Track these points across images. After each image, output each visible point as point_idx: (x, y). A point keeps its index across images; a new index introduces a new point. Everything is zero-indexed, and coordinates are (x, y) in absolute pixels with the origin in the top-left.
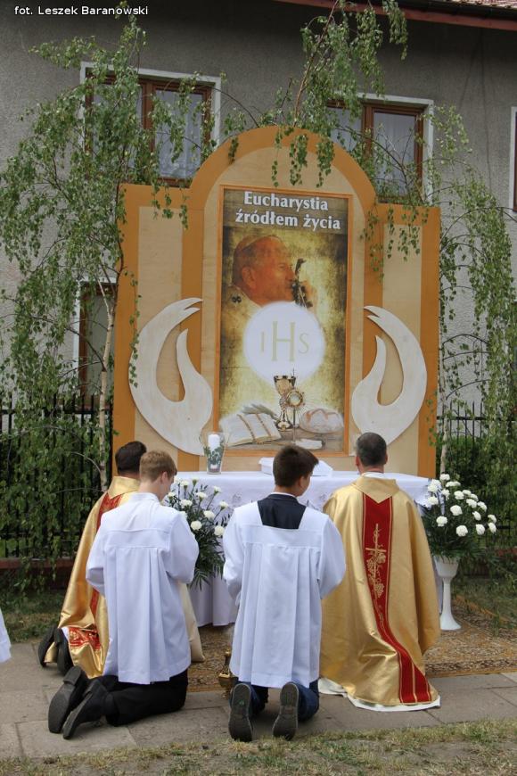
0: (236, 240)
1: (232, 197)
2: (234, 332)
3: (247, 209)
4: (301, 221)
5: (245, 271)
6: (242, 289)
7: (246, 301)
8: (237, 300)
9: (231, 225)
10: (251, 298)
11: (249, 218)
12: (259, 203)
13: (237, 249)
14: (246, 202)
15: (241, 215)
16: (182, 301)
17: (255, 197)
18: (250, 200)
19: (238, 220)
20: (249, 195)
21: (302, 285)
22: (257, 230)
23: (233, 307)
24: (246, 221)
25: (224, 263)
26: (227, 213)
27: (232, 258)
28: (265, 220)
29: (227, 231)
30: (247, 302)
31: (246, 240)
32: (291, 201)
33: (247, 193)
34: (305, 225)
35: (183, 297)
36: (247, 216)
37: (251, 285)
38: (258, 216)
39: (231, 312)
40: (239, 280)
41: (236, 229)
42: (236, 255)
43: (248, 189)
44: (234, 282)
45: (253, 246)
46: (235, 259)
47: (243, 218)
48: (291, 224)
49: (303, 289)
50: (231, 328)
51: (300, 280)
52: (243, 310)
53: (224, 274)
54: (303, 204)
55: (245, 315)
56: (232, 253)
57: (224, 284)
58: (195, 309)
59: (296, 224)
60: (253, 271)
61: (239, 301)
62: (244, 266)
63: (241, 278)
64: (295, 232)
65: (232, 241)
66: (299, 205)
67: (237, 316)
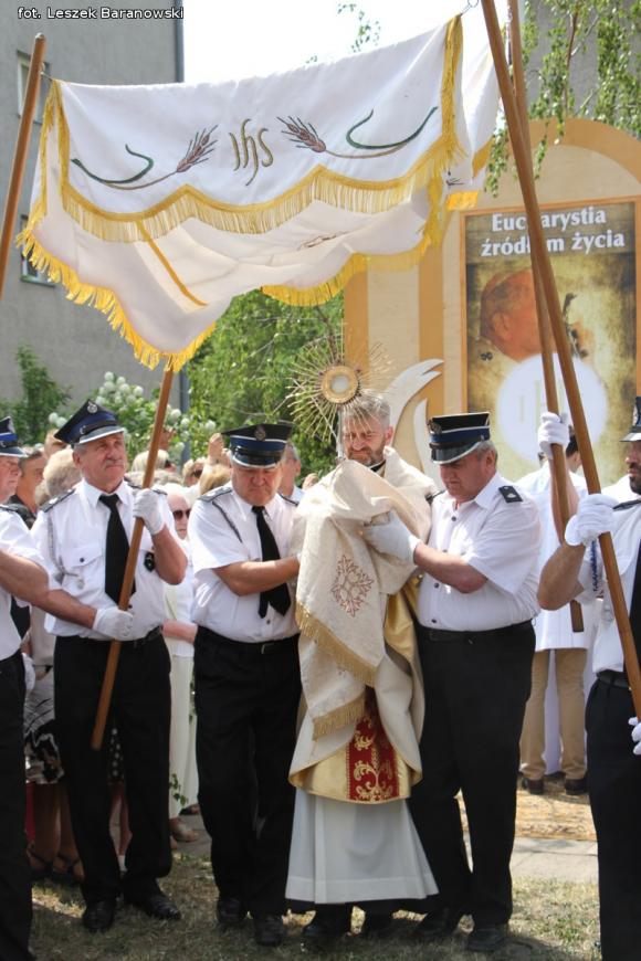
0: (483, 279)
1: (475, 225)
2: (484, 398)
3: (497, 238)
4: (569, 242)
5: (496, 318)
6: (493, 341)
7: (499, 357)
8: (488, 356)
9: (476, 260)
10: (505, 352)
11: (499, 250)
12: (512, 228)
13: (485, 291)
14: (495, 228)
15: (488, 247)
16: (420, 364)
17: (506, 221)
18: (499, 226)
19: (485, 253)
20: (499, 219)
21: (572, 329)
22: (509, 263)
23: (482, 367)
24: (495, 253)
25: (469, 311)
26: (471, 245)
27: (479, 304)
28: (520, 249)
29: (471, 270)
30: (500, 359)
31: (495, 278)
32: (555, 218)
33: (495, 217)
34: (575, 247)
35: (422, 360)
36: (496, 246)
37: (505, 335)
38: (510, 245)
39: (481, 373)
40: (488, 331)
41: (483, 265)
42: (483, 300)
43: (496, 210)
44: (483, 334)
45: (505, 285)
46: (483, 305)
47: (491, 251)
48: (555, 249)
49: (575, 334)
50: (481, 393)
51: (570, 323)
52: (495, 369)
53: (470, 325)
54: (570, 220)
55: (499, 377)
56: (479, 297)
57: (470, 339)
58: (435, 374)
59: (562, 248)
60: (506, 318)
61: (490, 358)
62: (495, 312)
63: (492, 328)
64: (561, 259)
65: (478, 280)
66: (565, 222)
67: (489, 379)
